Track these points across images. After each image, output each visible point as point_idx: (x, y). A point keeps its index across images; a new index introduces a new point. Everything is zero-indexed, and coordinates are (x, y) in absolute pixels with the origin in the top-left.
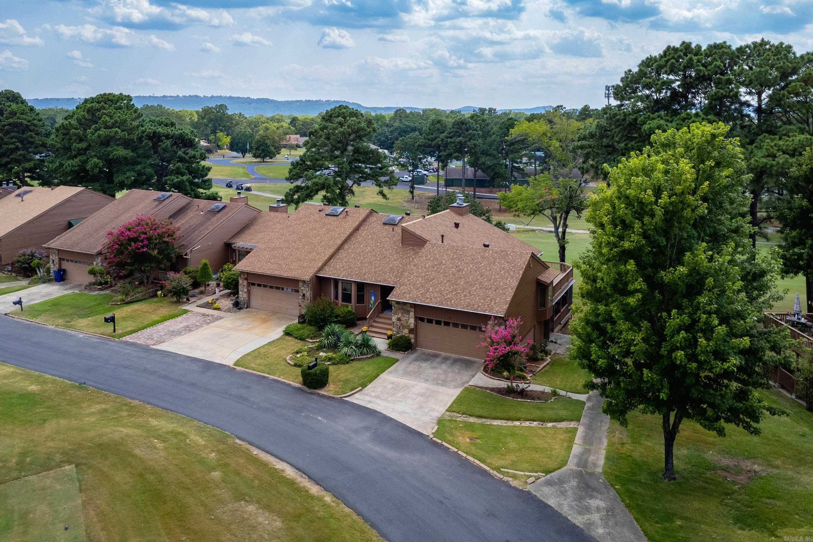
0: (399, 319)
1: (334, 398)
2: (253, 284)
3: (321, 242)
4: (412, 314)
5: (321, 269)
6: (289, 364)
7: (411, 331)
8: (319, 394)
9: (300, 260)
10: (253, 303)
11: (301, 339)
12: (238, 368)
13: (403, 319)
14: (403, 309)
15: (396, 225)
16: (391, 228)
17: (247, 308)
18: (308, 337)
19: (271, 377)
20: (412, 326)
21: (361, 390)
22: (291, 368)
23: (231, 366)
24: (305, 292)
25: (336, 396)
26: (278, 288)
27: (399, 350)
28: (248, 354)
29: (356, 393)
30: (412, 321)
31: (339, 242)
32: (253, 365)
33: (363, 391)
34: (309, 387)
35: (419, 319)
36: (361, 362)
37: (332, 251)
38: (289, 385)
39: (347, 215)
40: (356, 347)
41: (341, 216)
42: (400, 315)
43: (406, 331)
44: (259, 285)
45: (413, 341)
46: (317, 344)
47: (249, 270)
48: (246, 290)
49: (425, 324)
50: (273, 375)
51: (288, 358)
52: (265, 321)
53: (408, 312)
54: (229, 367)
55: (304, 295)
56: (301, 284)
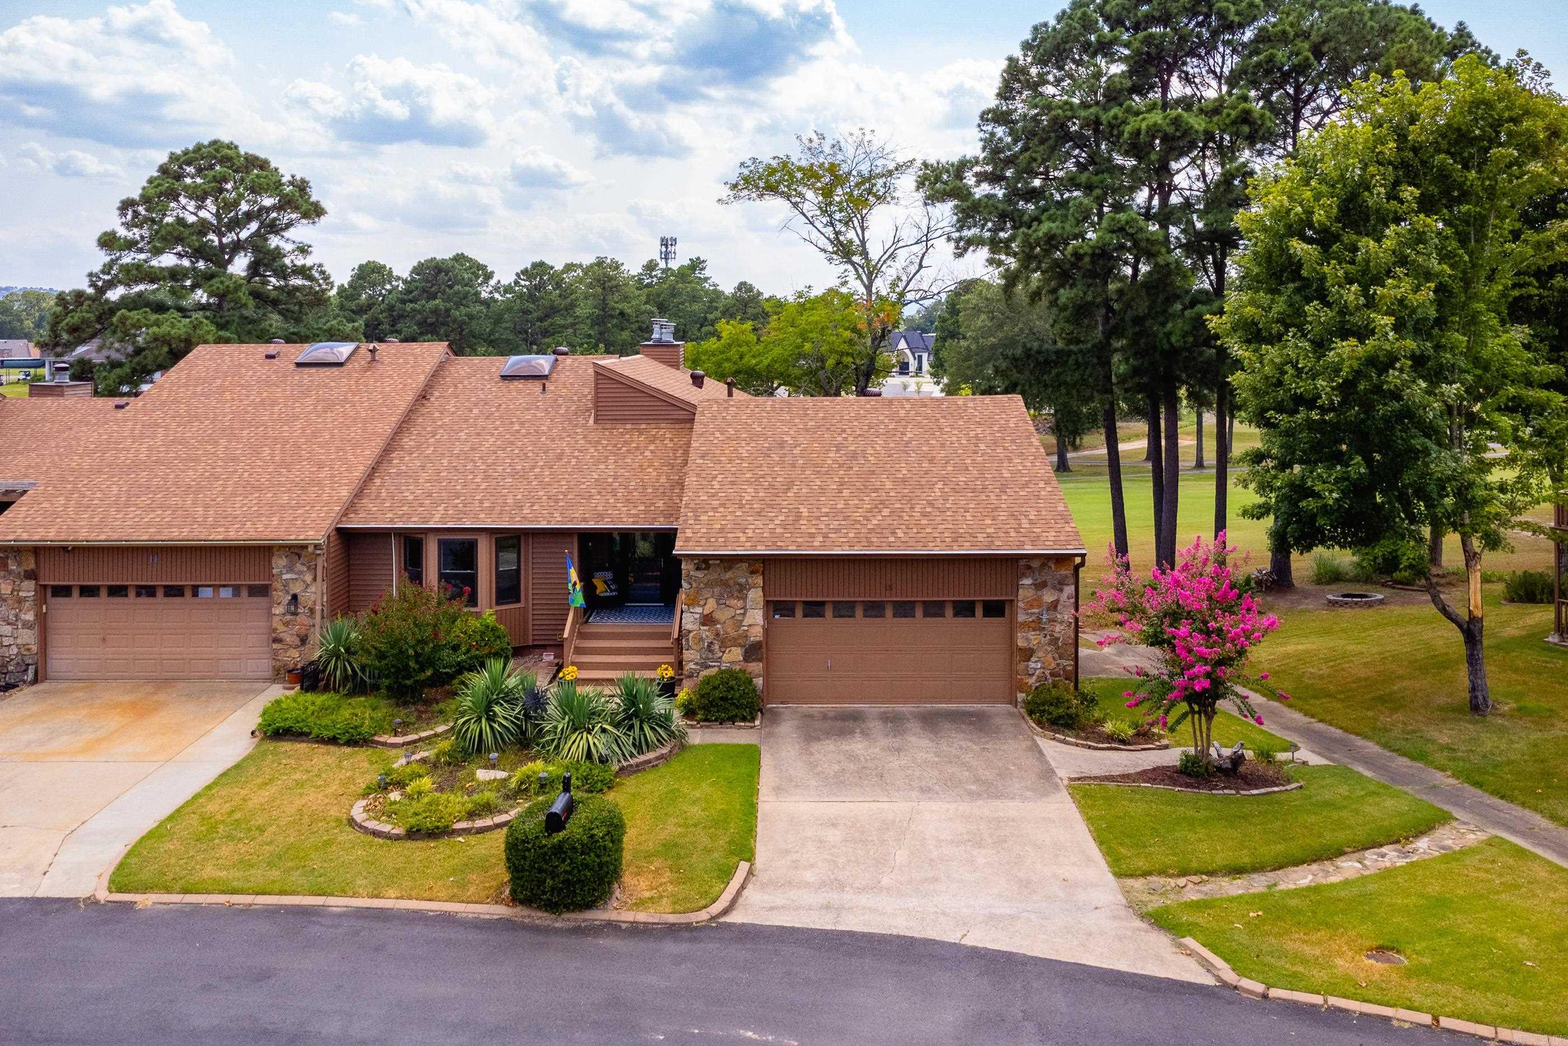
0: (707, 620)
1: (688, 927)
2: (63, 591)
3: (315, 434)
4: (756, 595)
5: (350, 507)
6: (376, 834)
7: (753, 652)
8: (613, 927)
9: (258, 489)
10: (59, 660)
11: (352, 743)
12: (145, 900)
13: (723, 615)
14: (725, 584)
15: (546, 377)
16: (536, 387)
17: (35, 681)
18: (381, 729)
19: (337, 903)
20: (756, 634)
21: (750, 873)
22: (397, 847)
23: (103, 895)
24: (297, 589)
25: (694, 918)
26: (174, 592)
27: (732, 719)
28: (153, 835)
29: (743, 887)
30: (756, 618)
31: (386, 428)
32: (209, 871)
33: (762, 876)
34: (552, 907)
35: (776, 608)
36: (651, 776)
37: (371, 452)
38: (447, 919)
39: (374, 360)
40: (617, 725)
41: (355, 365)
42: (711, 604)
43: (734, 655)
44: (89, 591)
45: (759, 682)
46: (445, 745)
47: (52, 535)
48: (30, 617)
49: (799, 623)
50: (344, 893)
51: (358, 811)
52: (140, 711)
53: (742, 590)
54: (92, 902)
55: (295, 597)
56: (279, 563)
